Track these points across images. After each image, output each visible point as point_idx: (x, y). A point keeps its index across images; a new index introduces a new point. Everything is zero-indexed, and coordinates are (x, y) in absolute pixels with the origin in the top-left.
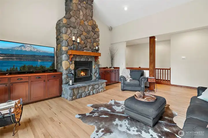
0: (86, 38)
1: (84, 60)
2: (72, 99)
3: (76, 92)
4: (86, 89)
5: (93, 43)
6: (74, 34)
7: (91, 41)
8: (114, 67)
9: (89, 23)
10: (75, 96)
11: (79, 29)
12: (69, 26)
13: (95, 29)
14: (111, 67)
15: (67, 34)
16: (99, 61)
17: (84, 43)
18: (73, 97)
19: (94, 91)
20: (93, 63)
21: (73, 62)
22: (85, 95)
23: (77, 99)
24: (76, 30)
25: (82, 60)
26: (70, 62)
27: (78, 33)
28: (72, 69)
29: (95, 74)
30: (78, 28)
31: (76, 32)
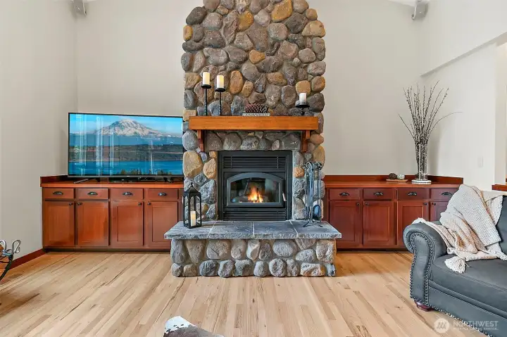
0: (263, 71)
1: (254, 147)
2: (177, 271)
3: (194, 254)
4: (233, 249)
5: (294, 84)
6: (217, 65)
7: (284, 76)
8: (429, 178)
9: (274, 13)
10: (189, 266)
11: (236, 46)
12: (200, 43)
13: (300, 28)
14: (416, 177)
15: (194, 70)
16: (321, 152)
17: (255, 89)
18: (185, 268)
19: (271, 264)
20: (296, 156)
21: (213, 154)
22: (229, 270)
23: (197, 275)
24: (222, 52)
25: (243, 147)
26: (202, 155)
27: (228, 60)
28: (208, 177)
29: (300, 197)
30: (232, 42)
31: (222, 59)
